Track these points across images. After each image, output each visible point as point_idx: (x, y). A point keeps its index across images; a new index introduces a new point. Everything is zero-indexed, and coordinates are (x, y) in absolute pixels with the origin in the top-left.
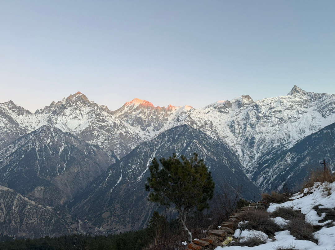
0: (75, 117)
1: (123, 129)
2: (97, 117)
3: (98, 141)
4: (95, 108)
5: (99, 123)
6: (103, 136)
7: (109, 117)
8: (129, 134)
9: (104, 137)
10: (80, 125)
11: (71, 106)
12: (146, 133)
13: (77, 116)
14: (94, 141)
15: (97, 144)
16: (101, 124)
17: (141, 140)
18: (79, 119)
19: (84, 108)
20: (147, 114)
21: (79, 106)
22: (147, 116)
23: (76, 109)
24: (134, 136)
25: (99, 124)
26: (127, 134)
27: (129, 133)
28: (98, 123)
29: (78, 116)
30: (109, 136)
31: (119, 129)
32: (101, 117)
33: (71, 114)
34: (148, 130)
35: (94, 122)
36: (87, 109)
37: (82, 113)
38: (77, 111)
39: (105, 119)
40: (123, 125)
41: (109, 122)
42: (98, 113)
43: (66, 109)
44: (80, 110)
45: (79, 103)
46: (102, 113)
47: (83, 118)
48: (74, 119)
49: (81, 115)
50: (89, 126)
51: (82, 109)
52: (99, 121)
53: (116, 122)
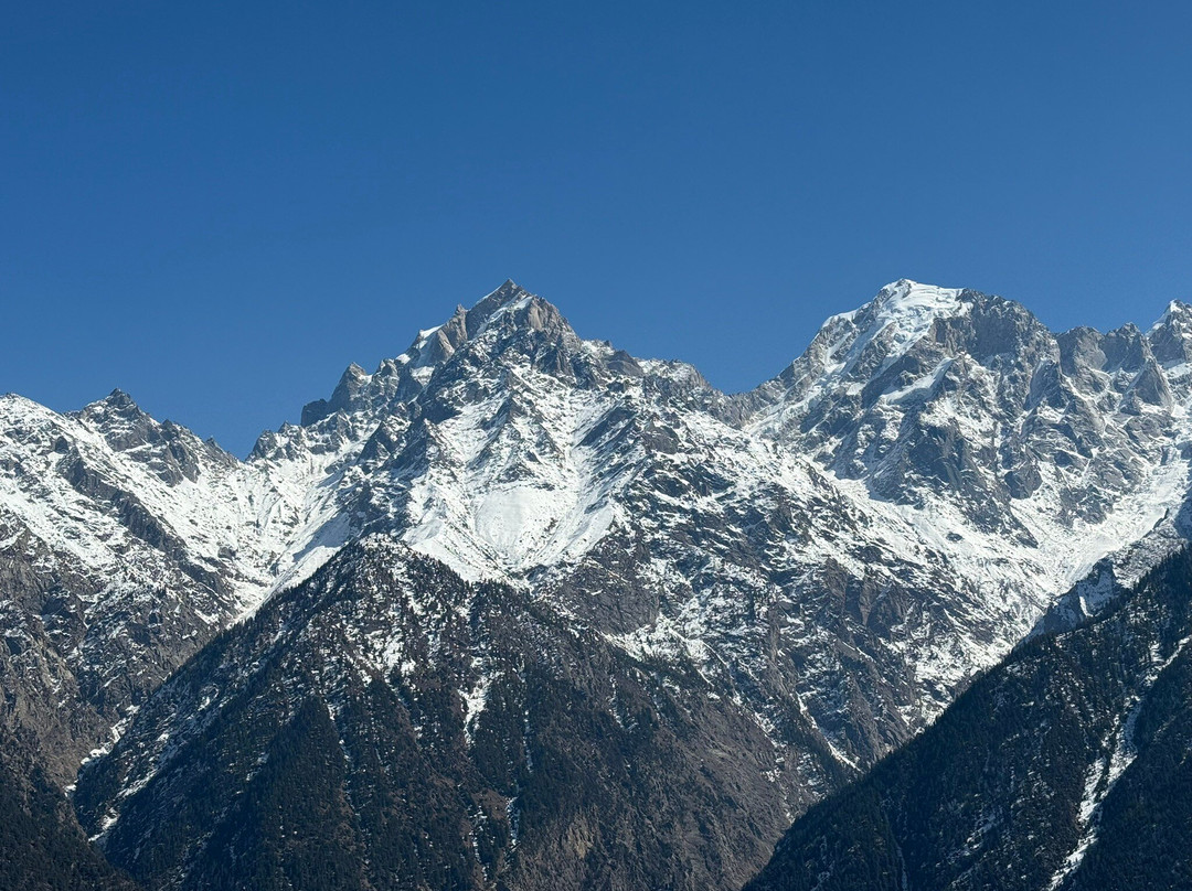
0: (514, 473)
1: (841, 534)
2: (659, 456)
3: (684, 633)
4: (630, 392)
5: (675, 501)
6: (714, 594)
7: (729, 453)
8: (890, 564)
9: (720, 602)
10: (552, 524)
11: (476, 394)
12: (1005, 548)
13: (530, 465)
14: (659, 634)
15: (680, 655)
16: (687, 506)
17: (977, 606)
18: (541, 481)
19: (561, 398)
20: (993, 394)
21: (528, 390)
22: (996, 410)
23: (508, 411)
24: (922, 579)
25: (679, 509)
26: (875, 567)
27: (886, 556)
28: (665, 498)
29: (532, 457)
30: (752, 594)
31: (811, 532)
32: (678, 458)
33: (485, 455)
34: (1017, 524)
35: (640, 499)
36: (580, 407)
37: (554, 435)
38: (520, 424)
39: (709, 470)
40: (834, 500)
41: (743, 487)
42: (658, 430)
43: (451, 420)
44: (539, 419)
45: (525, 370)
46: (683, 428)
47: (564, 472)
48: (508, 485)
49: (547, 450)
50: (613, 530)
51: (553, 410)
52: (673, 488)
53: (781, 482)
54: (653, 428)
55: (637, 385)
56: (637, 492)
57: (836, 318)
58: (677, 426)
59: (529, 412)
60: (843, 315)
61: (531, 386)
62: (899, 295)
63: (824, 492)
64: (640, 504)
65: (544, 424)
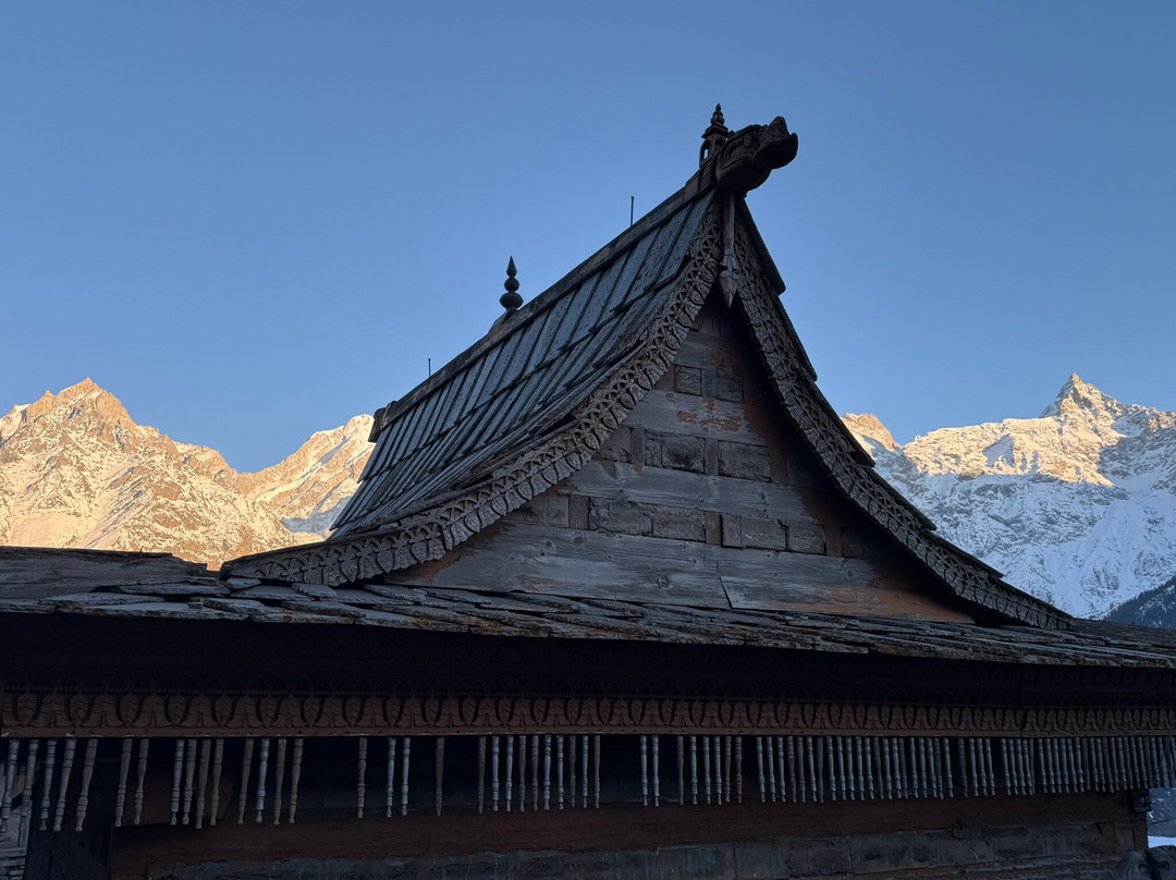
0: (54, 502)
2: (162, 500)
4: (155, 458)
5: (169, 531)
7: (220, 504)
10: (74, 539)
11: (38, 447)
13: (66, 499)
16: (177, 535)
18: (72, 510)
19: (102, 457)
21: (78, 448)
23: (59, 461)
25: (168, 536)
28: (161, 529)
29: (70, 494)
32: (178, 504)
33: (31, 488)
35: (142, 527)
36: (115, 463)
37: (90, 480)
38: (67, 471)
39: (200, 513)
40: (289, 541)
41: (220, 527)
42: (166, 483)
43: (13, 463)
44: (81, 468)
45: (78, 436)
46: (188, 485)
47: (92, 506)
48: (45, 511)
49: (82, 489)
50: (116, 546)
51: (93, 464)
52: (167, 522)
53: (253, 526)
54: (162, 481)
55: (161, 454)
56: (141, 523)
57: (321, 433)
58: (184, 483)
59: (75, 463)
60: (324, 432)
61: (81, 446)
62: (362, 423)
63: (282, 535)
64: (142, 531)
65: (84, 473)
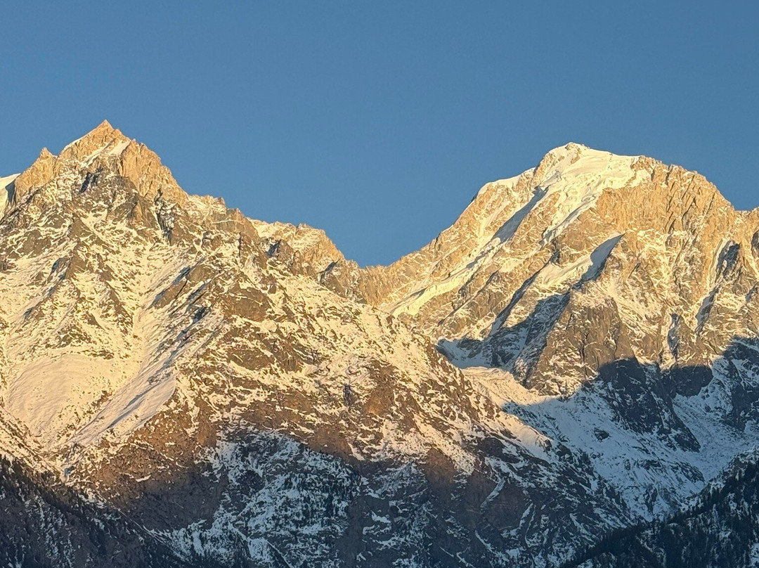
0: (69, 336)
1: (457, 423)
2: (239, 322)
3: (246, 531)
4: (221, 249)
5: (254, 375)
6: (288, 485)
7: (334, 324)
8: (509, 459)
9: (292, 494)
10: (105, 396)
11: (37, 245)
12: (660, 451)
13: (88, 329)
14: (216, 530)
15: (238, 556)
16: (268, 380)
17: (611, 511)
18: (98, 348)
19: (138, 253)
20: (666, 277)
21: (99, 242)
22: (668, 295)
23: (69, 267)
24: (548, 479)
25: (254, 384)
26: (491, 461)
27: (509, 449)
28: (242, 372)
29: (92, 321)
30: (334, 487)
31: (418, 419)
32: (266, 326)
33: (33, 314)
34: (678, 424)
35: (211, 370)
36: (159, 264)
37: (122, 295)
38: (86, 282)
39: (302, 341)
40: (454, 383)
41: (338, 365)
42: (244, 291)
44: (106, 275)
45: (98, 220)
46: (280, 293)
47: (129, 338)
48: (57, 351)
49: (111, 312)
50: (173, 405)
51: (125, 267)
52: (251, 359)
53: (393, 362)
54: (236, 288)
55: (231, 241)
56: (209, 363)
57: (494, 184)
58: (273, 291)
59: (96, 268)
60: (501, 182)
61: (103, 238)
62: (567, 160)
63: (442, 373)
64: (212, 377)
65: (112, 283)
